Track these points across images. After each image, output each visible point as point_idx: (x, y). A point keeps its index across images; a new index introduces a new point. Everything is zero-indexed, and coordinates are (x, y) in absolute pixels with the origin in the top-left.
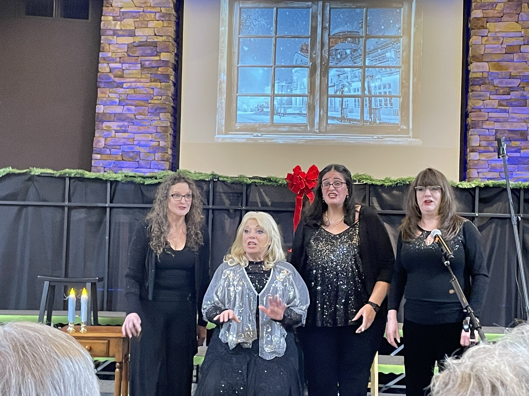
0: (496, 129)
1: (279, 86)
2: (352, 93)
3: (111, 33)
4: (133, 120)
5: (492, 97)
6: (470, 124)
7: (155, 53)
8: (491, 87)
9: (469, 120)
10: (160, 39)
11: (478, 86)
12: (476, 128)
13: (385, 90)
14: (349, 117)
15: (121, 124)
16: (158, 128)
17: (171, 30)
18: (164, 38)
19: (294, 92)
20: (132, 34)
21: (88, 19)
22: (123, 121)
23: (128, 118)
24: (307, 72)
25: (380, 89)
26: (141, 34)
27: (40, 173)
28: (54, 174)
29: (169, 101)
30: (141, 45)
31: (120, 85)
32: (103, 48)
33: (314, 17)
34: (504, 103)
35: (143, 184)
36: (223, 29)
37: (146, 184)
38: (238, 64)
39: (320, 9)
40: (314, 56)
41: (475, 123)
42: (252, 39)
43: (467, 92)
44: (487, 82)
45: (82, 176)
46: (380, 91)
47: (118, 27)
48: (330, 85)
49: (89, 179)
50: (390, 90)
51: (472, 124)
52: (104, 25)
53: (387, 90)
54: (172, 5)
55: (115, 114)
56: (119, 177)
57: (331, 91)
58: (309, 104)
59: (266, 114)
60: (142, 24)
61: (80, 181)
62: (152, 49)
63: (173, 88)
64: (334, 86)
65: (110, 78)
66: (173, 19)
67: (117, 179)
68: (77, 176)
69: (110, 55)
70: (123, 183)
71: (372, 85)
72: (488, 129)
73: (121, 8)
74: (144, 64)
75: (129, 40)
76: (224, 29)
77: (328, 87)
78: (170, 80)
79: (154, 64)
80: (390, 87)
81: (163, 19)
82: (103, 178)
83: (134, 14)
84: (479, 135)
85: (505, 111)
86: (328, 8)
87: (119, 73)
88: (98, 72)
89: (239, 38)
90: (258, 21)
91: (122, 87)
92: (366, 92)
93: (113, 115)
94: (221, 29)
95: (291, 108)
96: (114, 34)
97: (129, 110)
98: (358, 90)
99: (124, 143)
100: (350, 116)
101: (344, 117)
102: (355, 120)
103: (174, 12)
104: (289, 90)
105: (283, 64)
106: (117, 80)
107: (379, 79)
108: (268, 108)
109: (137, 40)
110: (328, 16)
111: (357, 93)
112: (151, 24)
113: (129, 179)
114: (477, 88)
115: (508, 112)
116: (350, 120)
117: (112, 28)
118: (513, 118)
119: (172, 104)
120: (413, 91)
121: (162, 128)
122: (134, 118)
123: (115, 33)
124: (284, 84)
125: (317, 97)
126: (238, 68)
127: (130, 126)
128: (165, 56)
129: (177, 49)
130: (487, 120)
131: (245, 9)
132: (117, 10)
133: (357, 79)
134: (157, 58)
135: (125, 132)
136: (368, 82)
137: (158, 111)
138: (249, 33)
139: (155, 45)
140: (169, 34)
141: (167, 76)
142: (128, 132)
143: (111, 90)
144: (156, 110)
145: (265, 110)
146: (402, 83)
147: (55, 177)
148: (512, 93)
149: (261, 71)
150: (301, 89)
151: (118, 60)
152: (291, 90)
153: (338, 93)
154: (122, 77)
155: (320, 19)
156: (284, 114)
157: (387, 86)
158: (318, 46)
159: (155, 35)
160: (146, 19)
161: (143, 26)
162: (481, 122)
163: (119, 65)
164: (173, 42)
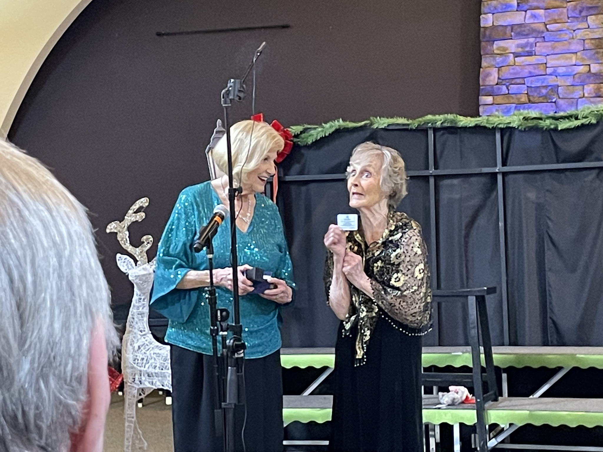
4: (543, 32)
15: (524, 41)
16: (586, 41)
22: (527, 36)
23: (534, 30)
27: (386, 125)
28: (408, 125)
35: (555, 130)
37: (559, 129)
45: (453, 125)
49: (465, 129)
55: (512, 26)
56: (514, 121)
61: (452, 133)
67: (511, 125)
68: (446, 125)
70: (521, 131)
82: (487, 125)
93: (509, 28)
97: (534, 16)
99: (530, 72)
113: (530, 124)
121: (593, 41)
122: (546, 30)
127: (538, 44)
135: (530, 54)
137: (584, 14)
142: (535, 55)
144: (581, 12)
147: (411, 130)
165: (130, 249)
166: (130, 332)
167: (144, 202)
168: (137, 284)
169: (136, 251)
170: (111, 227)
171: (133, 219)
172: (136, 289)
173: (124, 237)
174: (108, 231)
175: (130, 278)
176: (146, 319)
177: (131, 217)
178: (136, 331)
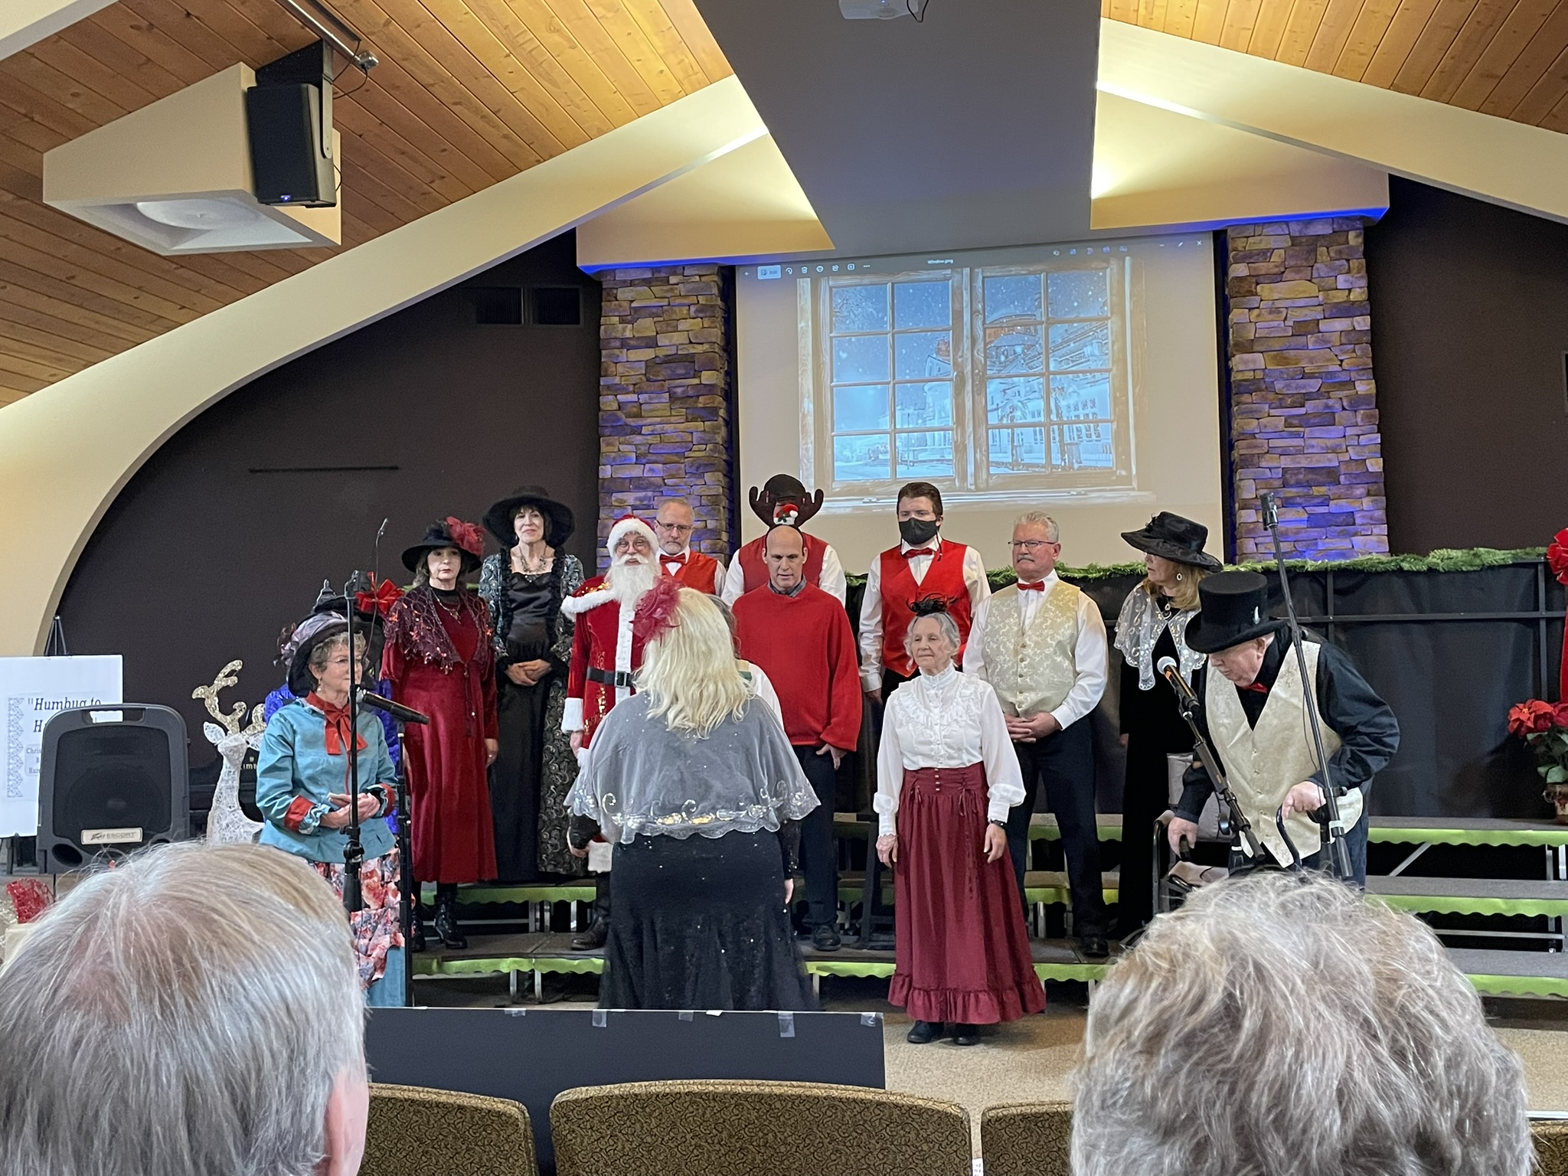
0: (1283, 467)
1: (903, 415)
2: (1030, 420)
3: (618, 343)
4: (660, 486)
5: (1273, 412)
6: (1237, 460)
7: (692, 373)
8: (1271, 396)
9: (1235, 454)
10: (699, 349)
11: (1246, 396)
12: (1247, 468)
13: (1086, 411)
14: (1026, 461)
15: (642, 494)
16: (703, 498)
17: (717, 333)
18: (706, 347)
19: (929, 424)
20: (651, 343)
21: (578, 322)
22: (645, 489)
23: (652, 484)
24: (949, 388)
25: (1076, 409)
26: (667, 343)
29: (719, 452)
30: (669, 360)
31: (637, 431)
32: (606, 370)
33: (957, 294)
34: (1295, 422)
36: (803, 324)
38: (832, 381)
39: (966, 279)
40: (960, 360)
41: (1246, 460)
42: (853, 339)
43: (1230, 406)
44: (1264, 386)
46: (1077, 413)
47: (628, 334)
48: (989, 408)
50: (1094, 410)
51: (1241, 460)
52: (606, 332)
53: (1089, 411)
54: (715, 291)
55: (631, 479)
57: (993, 419)
58: (956, 442)
59: (883, 463)
60: (668, 325)
62: (686, 368)
63: (723, 431)
64: (997, 409)
65: (619, 420)
66: (719, 313)
69: (617, 380)
71: (1063, 403)
72: (1270, 469)
73: (632, 301)
74: (675, 393)
75: (648, 354)
76: (805, 324)
77: (986, 412)
78: (717, 414)
79: (691, 392)
80: (1094, 406)
81: (701, 315)
83: (654, 310)
84: (1254, 479)
85: (1297, 435)
86: (980, 277)
87: (635, 410)
88: (600, 409)
89: (831, 338)
90: (863, 308)
91: (640, 434)
92: (1054, 417)
93: (627, 481)
94: (799, 326)
95: (926, 450)
96: (622, 347)
97: (651, 470)
98: (1039, 414)
100: (1027, 459)
101: (1017, 460)
102: (1038, 466)
103: (719, 302)
104: (920, 421)
105: (908, 377)
106: (631, 421)
107: (1074, 392)
108: (886, 452)
109: (661, 352)
110: (981, 290)
111: (1036, 420)
112: (683, 325)
114: (1246, 398)
115: (1303, 437)
116: (1028, 466)
117: (619, 335)
118: (1313, 446)
119: (725, 457)
120: (1135, 410)
121: (709, 498)
122: (663, 485)
123: (625, 344)
124: (911, 411)
125: (970, 429)
126: (832, 388)
128: (708, 377)
129: (729, 363)
130: (1267, 453)
131: (840, 290)
132: (626, 304)
133: (1036, 395)
134: (696, 381)
136: (1056, 399)
137: (701, 470)
138: (848, 329)
139: (690, 359)
140: (714, 340)
141: (714, 411)
143: (622, 439)
144: (698, 469)
145: (881, 457)
146: (1115, 398)
148: (1308, 404)
149: (871, 391)
150: (940, 418)
151: (631, 388)
152: (924, 422)
153: (1005, 421)
154: (639, 415)
155: (966, 297)
156: (914, 462)
157: (1089, 404)
158: (967, 343)
159: (691, 342)
160: (674, 317)
161: (669, 329)
162: (1256, 456)
163: (633, 397)
164: (721, 353)
165: (219, 716)
166: (217, 808)
167: (236, 665)
168: (227, 756)
169: (226, 720)
170: (199, 692)
171: (224, 684)
172: (225, 761)
173: (212, 704)
174: (194, 697)
175: (220, 750)
176: (236, 793)
177: (220, 682)
178: (223, 807)
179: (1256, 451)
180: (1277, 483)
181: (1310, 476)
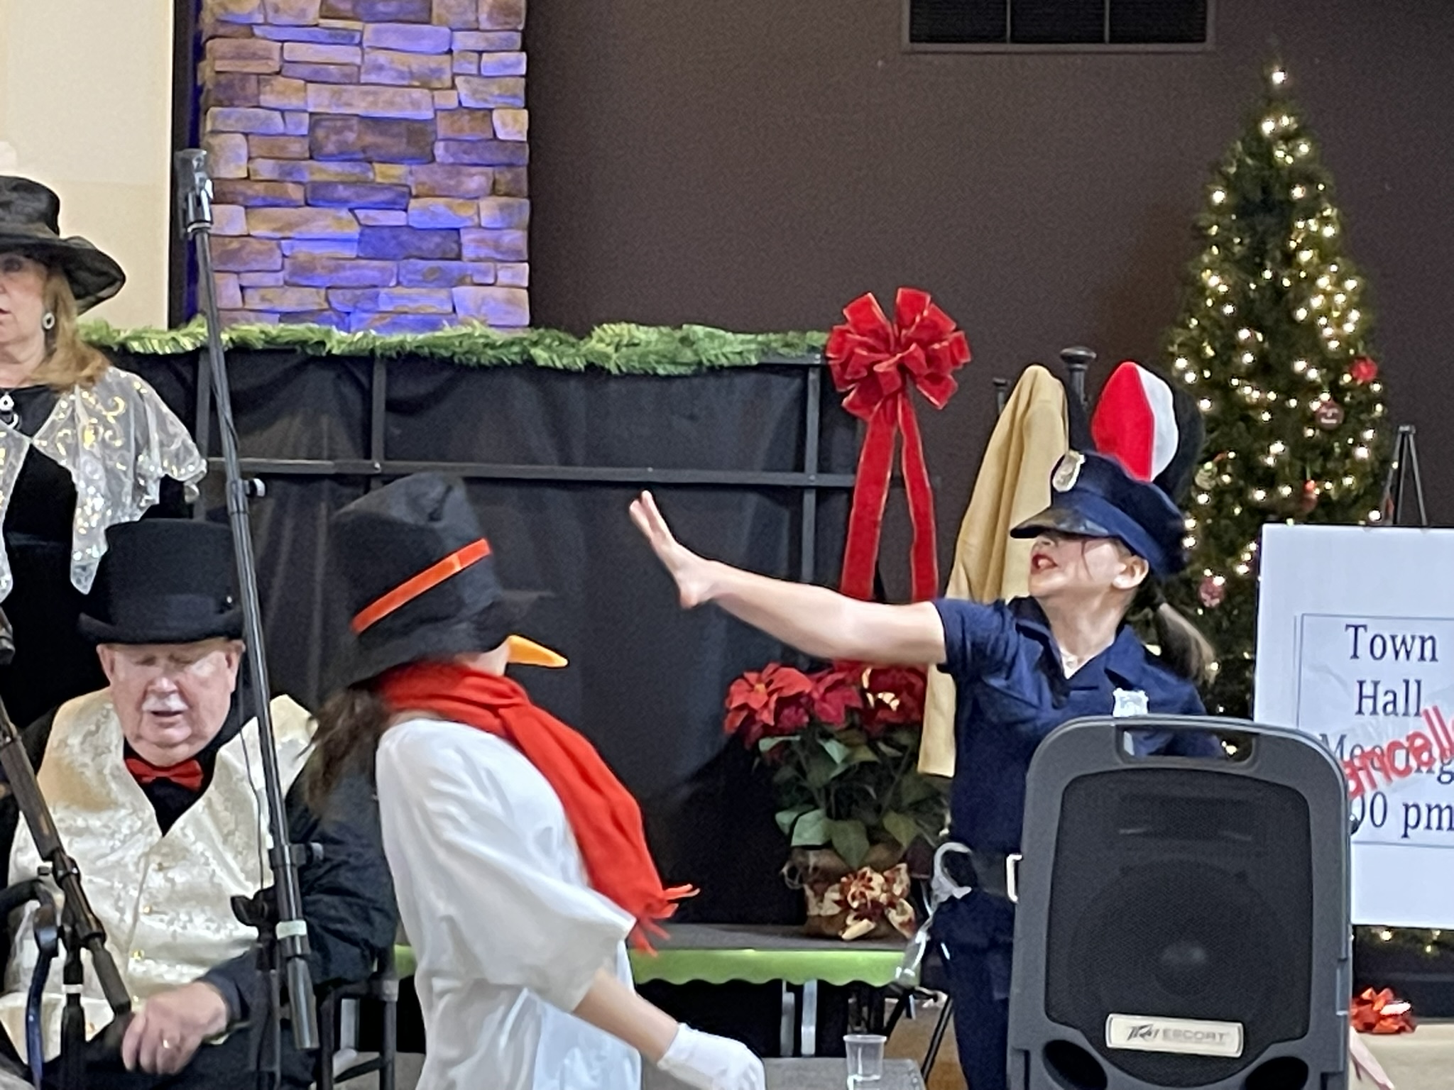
0: (311, 110)
6: (209, 85)
9: (206, 72)
12: (232, 105)
34: (345, 6)
41: (230, 85)
51: (218, 85)
72: (282, 112)
84: (246, 135)
85: (346, 39)
115: (360, 44)
118: (380, 68)
130: (278, 73)
162: (253, 79)
179: (254, 67)
180: (298, 148)
181: (369, 139)
